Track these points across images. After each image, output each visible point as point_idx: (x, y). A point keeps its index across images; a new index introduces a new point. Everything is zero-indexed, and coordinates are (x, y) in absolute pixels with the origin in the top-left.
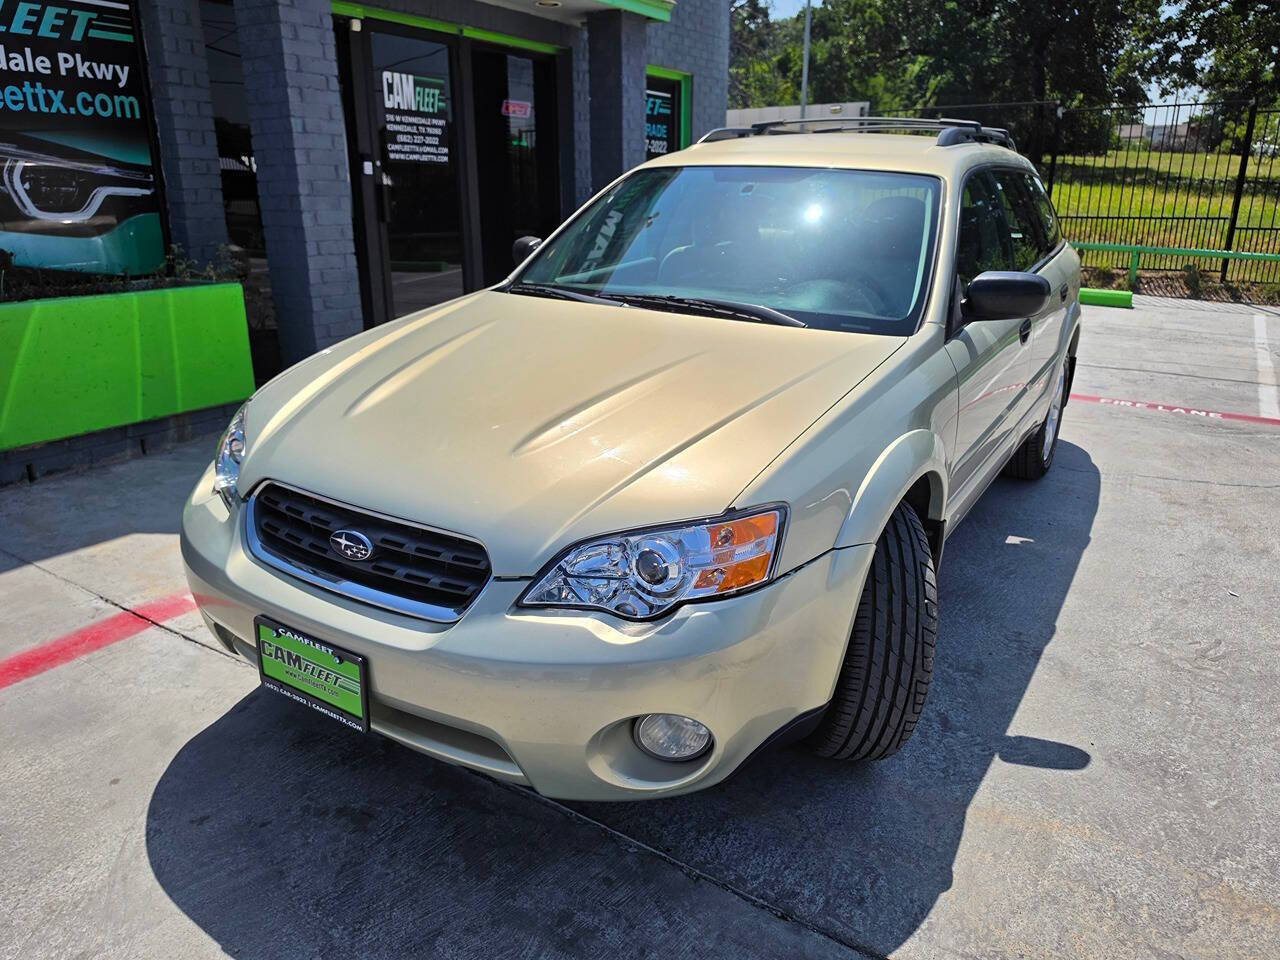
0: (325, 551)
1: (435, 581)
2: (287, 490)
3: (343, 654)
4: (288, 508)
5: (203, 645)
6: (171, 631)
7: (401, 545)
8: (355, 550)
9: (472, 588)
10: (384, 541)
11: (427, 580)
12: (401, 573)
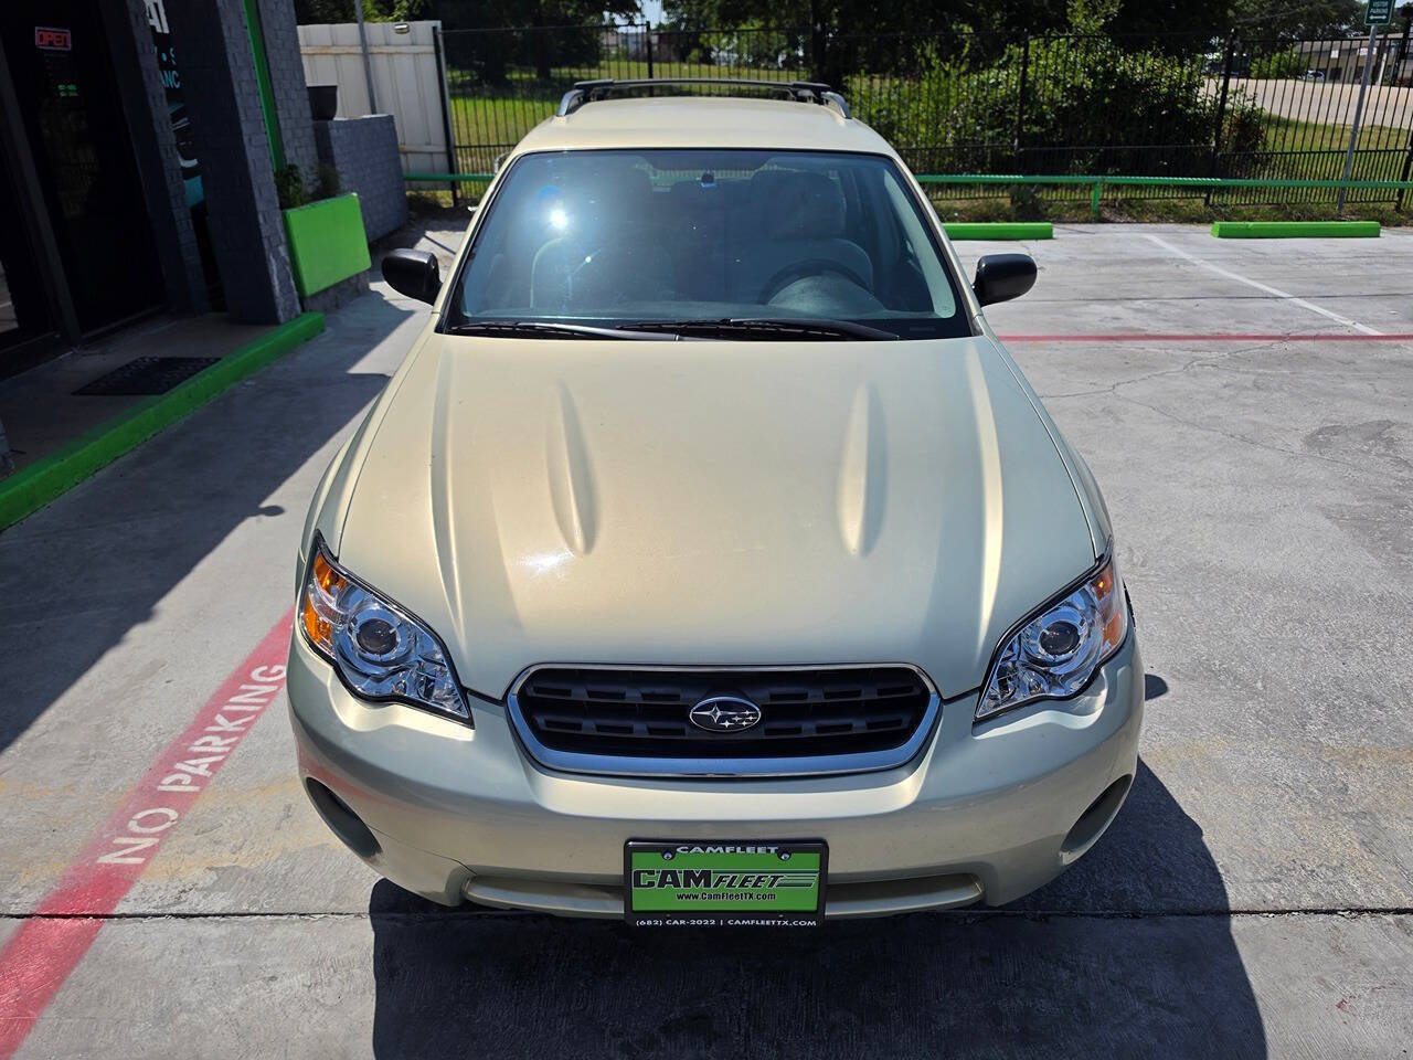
0: (682, 732)
1: (859, 725)
2: (574, 670)
3: (787, 846)
4: (590, 694)
5: (223, 916)
6: (145, 916)
7: (804, 696)
8: (737, 719)
9: (906, 719)
10: (773, 697)
11: (849, 727)
12: (808, 728)
